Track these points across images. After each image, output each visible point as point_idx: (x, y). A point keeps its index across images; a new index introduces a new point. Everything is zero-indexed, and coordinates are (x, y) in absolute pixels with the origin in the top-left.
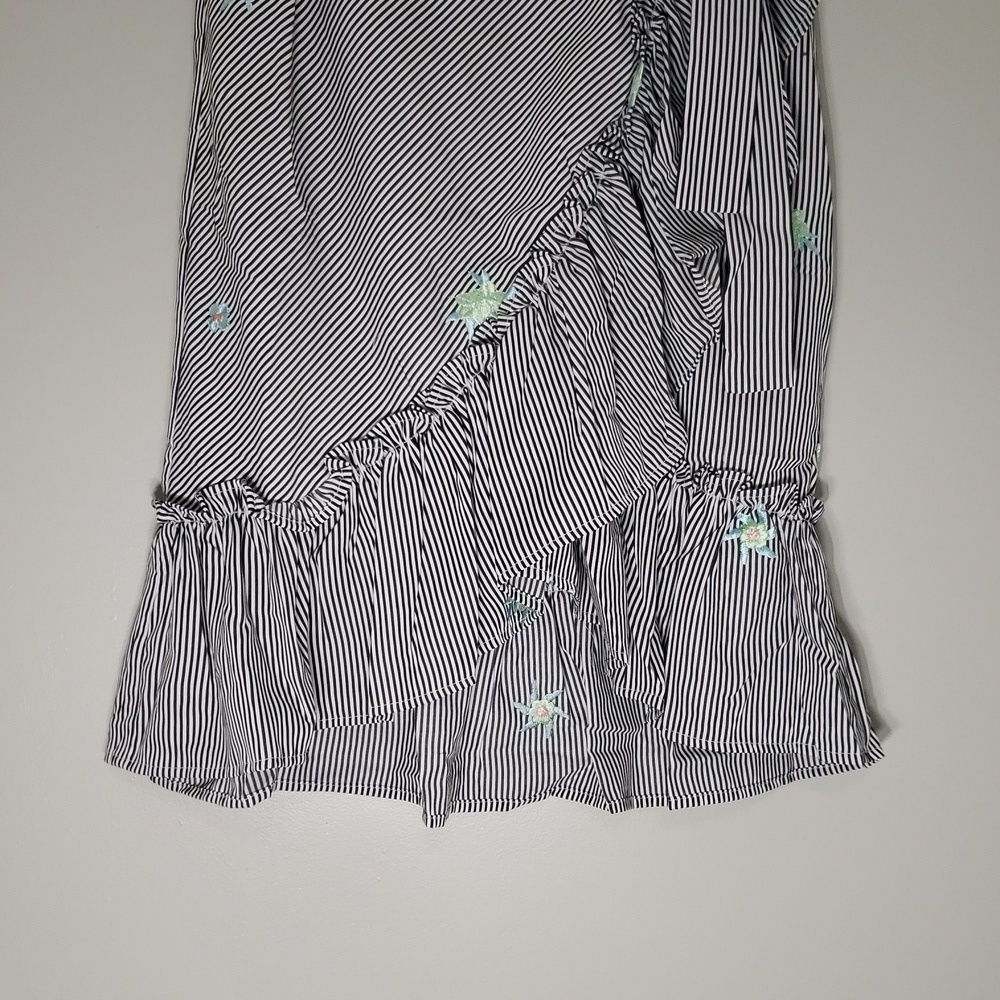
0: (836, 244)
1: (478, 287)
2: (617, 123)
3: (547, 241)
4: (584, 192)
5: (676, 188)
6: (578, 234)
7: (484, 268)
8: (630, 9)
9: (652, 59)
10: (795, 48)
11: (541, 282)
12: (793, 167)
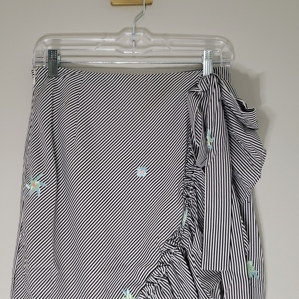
0: (265, 273)
1: (125, 296)
2: (178, 231)
3: (152, 279)
4: (166, 259)
5: (202, 257)
6: (164, 275)
7: (128, 288)
8: (182, 188)
9: (191, 204)
10: (245, 201)
11: (150, 295)
12: (247, 249)
